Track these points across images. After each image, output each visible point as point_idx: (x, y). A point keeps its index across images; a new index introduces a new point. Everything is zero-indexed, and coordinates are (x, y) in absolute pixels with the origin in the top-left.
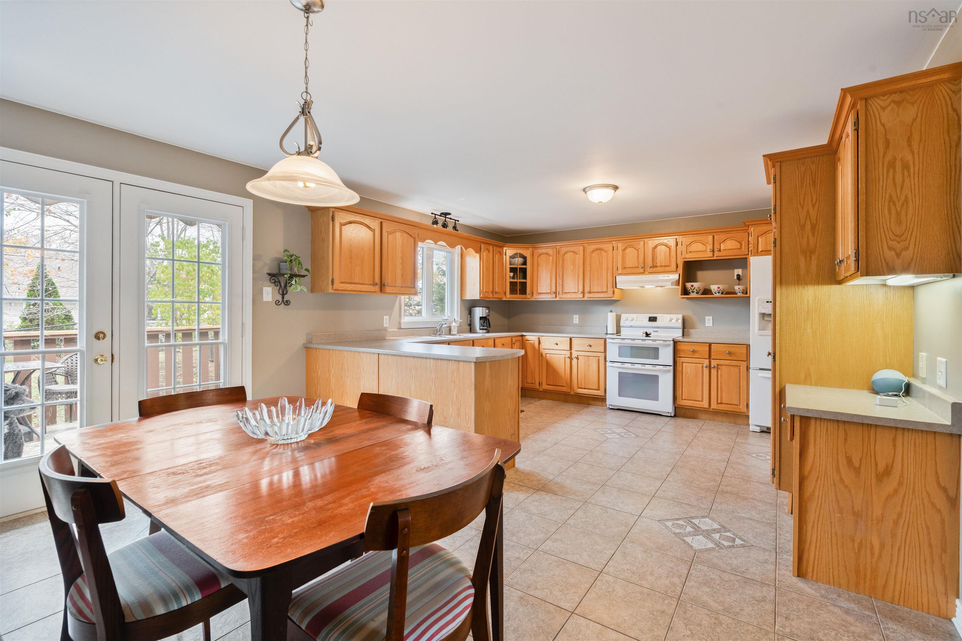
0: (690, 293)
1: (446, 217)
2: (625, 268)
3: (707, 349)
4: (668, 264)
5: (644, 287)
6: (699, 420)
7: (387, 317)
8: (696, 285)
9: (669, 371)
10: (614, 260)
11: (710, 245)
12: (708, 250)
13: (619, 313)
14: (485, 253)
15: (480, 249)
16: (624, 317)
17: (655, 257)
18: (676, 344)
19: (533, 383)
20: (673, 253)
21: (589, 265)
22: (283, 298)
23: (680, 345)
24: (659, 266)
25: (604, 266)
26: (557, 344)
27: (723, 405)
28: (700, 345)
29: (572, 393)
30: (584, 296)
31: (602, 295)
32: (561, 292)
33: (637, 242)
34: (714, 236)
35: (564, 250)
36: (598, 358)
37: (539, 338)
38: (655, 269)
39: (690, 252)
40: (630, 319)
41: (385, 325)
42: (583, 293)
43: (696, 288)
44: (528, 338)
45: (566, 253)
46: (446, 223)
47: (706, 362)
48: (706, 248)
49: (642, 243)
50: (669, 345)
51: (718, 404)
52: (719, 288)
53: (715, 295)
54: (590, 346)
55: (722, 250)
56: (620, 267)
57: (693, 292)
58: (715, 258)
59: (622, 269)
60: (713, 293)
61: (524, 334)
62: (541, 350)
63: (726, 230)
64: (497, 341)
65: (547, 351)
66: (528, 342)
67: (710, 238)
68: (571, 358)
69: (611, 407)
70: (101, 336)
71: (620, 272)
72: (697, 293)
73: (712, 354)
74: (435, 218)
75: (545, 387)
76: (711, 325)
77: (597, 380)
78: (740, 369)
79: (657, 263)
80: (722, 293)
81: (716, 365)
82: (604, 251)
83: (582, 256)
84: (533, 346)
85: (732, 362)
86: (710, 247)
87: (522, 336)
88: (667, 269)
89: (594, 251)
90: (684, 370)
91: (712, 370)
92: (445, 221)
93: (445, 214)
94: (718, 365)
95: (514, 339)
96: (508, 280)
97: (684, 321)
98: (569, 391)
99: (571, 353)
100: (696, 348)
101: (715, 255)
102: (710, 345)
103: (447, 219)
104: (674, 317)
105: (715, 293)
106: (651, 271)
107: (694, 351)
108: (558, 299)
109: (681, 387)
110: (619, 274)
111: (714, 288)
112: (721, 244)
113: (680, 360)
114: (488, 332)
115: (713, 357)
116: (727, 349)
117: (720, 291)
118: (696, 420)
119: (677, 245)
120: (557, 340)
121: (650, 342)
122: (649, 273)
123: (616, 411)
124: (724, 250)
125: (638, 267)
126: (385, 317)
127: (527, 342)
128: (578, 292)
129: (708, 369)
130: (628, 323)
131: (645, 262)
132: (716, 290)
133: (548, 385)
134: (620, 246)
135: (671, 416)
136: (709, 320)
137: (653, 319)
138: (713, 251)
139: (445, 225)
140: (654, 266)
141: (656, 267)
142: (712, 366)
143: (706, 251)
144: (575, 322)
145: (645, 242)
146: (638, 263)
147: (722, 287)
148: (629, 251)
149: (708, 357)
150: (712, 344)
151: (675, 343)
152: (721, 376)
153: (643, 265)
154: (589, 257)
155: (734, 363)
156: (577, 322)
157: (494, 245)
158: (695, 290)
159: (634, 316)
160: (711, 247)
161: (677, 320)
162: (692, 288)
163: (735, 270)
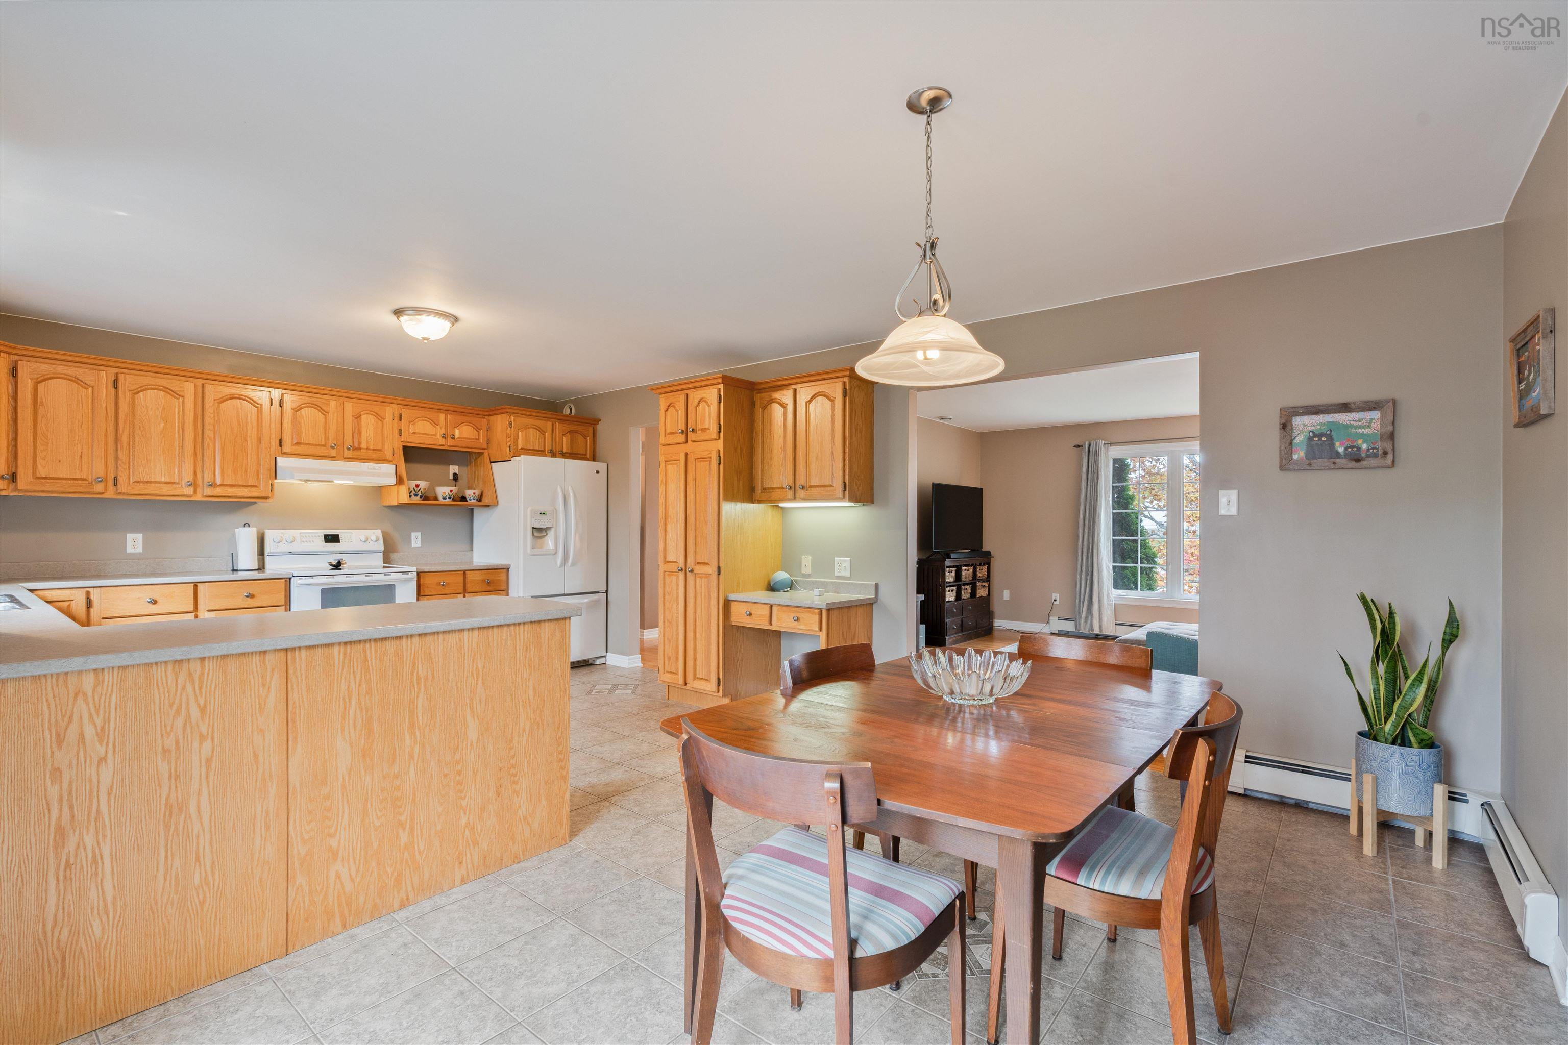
2: (298, 444)
3: (461, 579)
4: (380, 448)
5: (332, 482)
11: (441, 428)
12: (440, 435)
13: (263, 529)
16: (272, 535)
17: (357, 434)
18: (419, 576)
23: (424, 577)
24: (363, 449)
25: (252, 433)
26: (154, 602)
28: (452, 574)
30: (195, 493)
31: (245, 492)
33: (323, 401)
34: (447, 417)
35: (132, 381)
38: (356, 453)
39: (413, 433)
40: (286, 539)
42: (195, 485)
43: (422, 489)
45: (141, 389)
48: (437, 432)
49: (333, 403)
50: (411, 579)
52: (451, 491)
54: (251, 596)
55: (455, 437)
56: (288, 442)
58: (446, 448)
59: (291, 446)
63: (462, 410)
67: (443, 418)
71: (285, 450)
72: (420, 497)
73: (467, 585)
76: (420, 545)
79: (360, 444)
82: (252, 404)
83: (190, 405)
88: (377, 455)
89: (223, 399)
100: (447, 579)
101: (447, 443)
102: (464, 572)
104: (372, 536)
105: (444, 499)
107: (444, 585)
110: (285, 454)
112: (456, 429)
115: (467, 590)
116: (484, 577)
119: (393, 418)
120: (155, 592)
121: (343, 579)
122: (345, 458)
124: (458, 438)
125: (324, 446)
128: (178, 483)
130: (283, 548)
131: (339, 438)
132: (447, 494)
134: (288, 400)
136: (417, 537)
137: (332, 539)
138: (444, 437)
140: (355, 449)
141: (359, 449)
143: (436, 435)
145: (340, 404)
146: (326, 438)
148: (307, 413)
150: (467, 572)
151: (418, 574)
153: (335, 443)
158: (420, 493)
159: (296, 533)
160: (442, 433)
161: (377, 540)
162: (417, 489)
163: (451, 466)
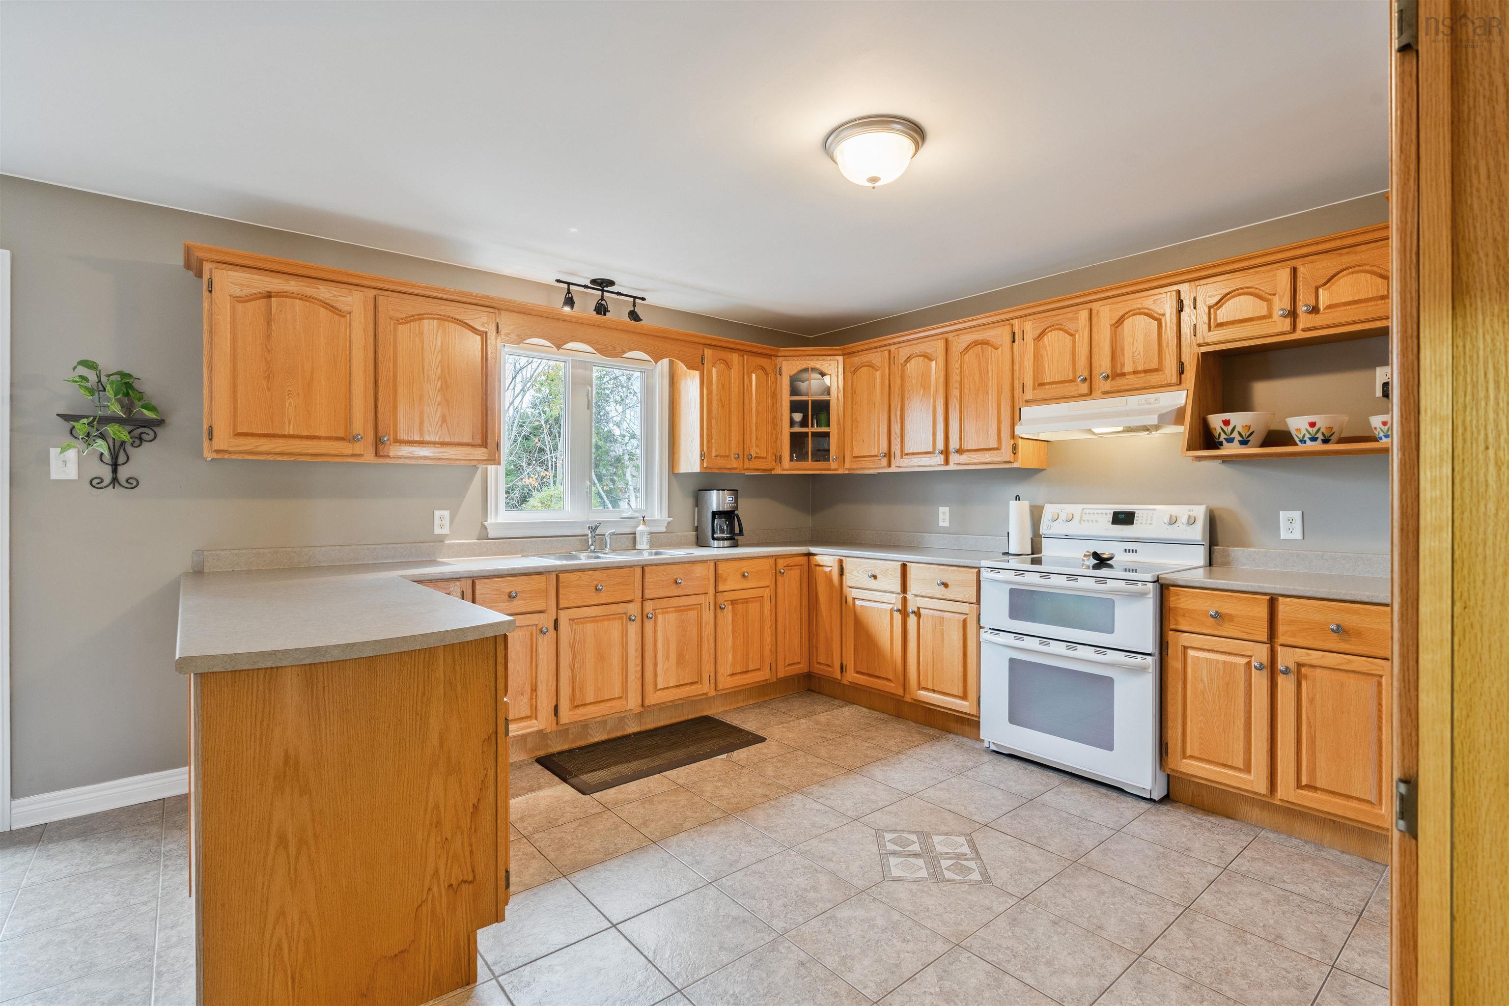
0: (1221, 444)
1: (603, 291)
2: (1042, 385)
3: (1263, 612)
4: (1155, 365)
5: (1092, 431)
6: (1237, 825)
7: (446, 514)
8: (1238, 419)
9: (1143, 669)
10: (1016, 367)
11: (1281, 300)
12: (1277, 313)
13: (1039, 503)
14: (714, 370)
15: (703, 359)
16: (1049, 511)
17: (1119, 350)
18: (1165, 591)
19: (828, 666)
20: (1170, 334)
21: (957, 385)
22: (115, 472)
23: (1177, 595)
24: (1129, 373)
25: (992, 383)
26: (875, 577)
27: (1318, 795)
28: (1240, 598)
29: (908, 699)
30: (947, 462)
31: (987, 457)
32: (898, 453)
33: (1070, 315)
34: (1294, 270)
35: (904, 352)
36: (964, 617)
37: (841, 561)
38: (1120, 383)
39: (1221, 325)
40: (1063, 517)
41: (437, 531)
42: (946, 453)
43: (1239, 428)
44: (819, 559)
45: (909, 359)
46: (603, 302)
47: (1261, 653)
48: (1270, 308)
49: (1084, 315)
50: (1143, 595)
51: (1299, 786)
52: (1312, 425)
53: (1301, 448)
54: (946, 585)
55: (1321, 307)
56: (1029, 382)
57: (1230, 440)
58: (1299, 335)
59: (1034, 389)
60: (1297, 440)
61: (813, 550)
62: (847, 590)
63: (1338, 243)
64: (721, 567)
65: (855, 593)
66: (821, 568)
67: (1283, 276)
68: (904, 612)
69: (993, 747)
71: (1029, 395)
72: (1244, 442)
73: (1281, 628)
74: (569, 292)
75: (851, 676)
76: (1297, 535)
77: (961, 674)
78: (1380, 684)
79: (1123, 365)
80: (1326, 441)
81: (1292, 666)
82: (992, 346)
83: (942, 364)
84: (828, 577)
85: (1350, 662)
86: (1282, 303)
87: (809, 555)
88: (1154, 379)
89: (967, 349)
90: (1189, 670)
91: (1281, 680)
92: (602, 299)
93: (603, 284)
94: (1300, 665)
95: (781, 563)
96: (786, 431)
97: (1213, 524)
98: (900, 692)
99: (905, 600)
100: (1228, 607)
101: (1301, 325)
102: (1272, 602)
103: (605, 294)
104: (1182, 511)
105: (1303, 441)
106: (1108, 389)
107: (1218, 616)
108: (893, 469)
109: (1180, 721)
110: (1029, 402)
111: (1298, 425)
112: (1321, 291)
113: (1178, 641)
114: (736, 545)
115: (1281, 639)
116: (1333, 616)
117: (1320, 436)
118: (1228, 822)
119: (1180, 309)
120: (877, 567)
122: (1104, 393)
123: (1006, 760)
124: (1329, 307)
125: (1073, 381)
126: (438, 513)
127: (818, 567)
128: (933, 452)
129: (1265, 674)
130: (1058, 528)
131: (1094, 365)
132: (1305, 431)
133: (858, 672)
134: (1030, 328)
135: (1151, 800)
136: (1291, 521)
137: (1124, 518)
138: (1293, 314)
139: (601, 309)
140: (1116, 374)
141: (1123, 375)
142: (1281, 666)
143: (1269, 316)
144: (941, 524)
145: (1094, 312)
146: (1075, 369)
147: (1322, 421)
148: (1053, 339)
149: (1264, 638)
150: (1280, 599)
151: (1164, 588)
152: (1312, 701)
153: (1086, 374)
154: (957, 366)
155: (1359, 663)
156: (946, 524)
157: (742, 352)
158: (1235, 435)
159: (1075, 509)
160: (1286, 304)
161: (1191, 521)
162: (1228, 429)
163: (1378, 369)
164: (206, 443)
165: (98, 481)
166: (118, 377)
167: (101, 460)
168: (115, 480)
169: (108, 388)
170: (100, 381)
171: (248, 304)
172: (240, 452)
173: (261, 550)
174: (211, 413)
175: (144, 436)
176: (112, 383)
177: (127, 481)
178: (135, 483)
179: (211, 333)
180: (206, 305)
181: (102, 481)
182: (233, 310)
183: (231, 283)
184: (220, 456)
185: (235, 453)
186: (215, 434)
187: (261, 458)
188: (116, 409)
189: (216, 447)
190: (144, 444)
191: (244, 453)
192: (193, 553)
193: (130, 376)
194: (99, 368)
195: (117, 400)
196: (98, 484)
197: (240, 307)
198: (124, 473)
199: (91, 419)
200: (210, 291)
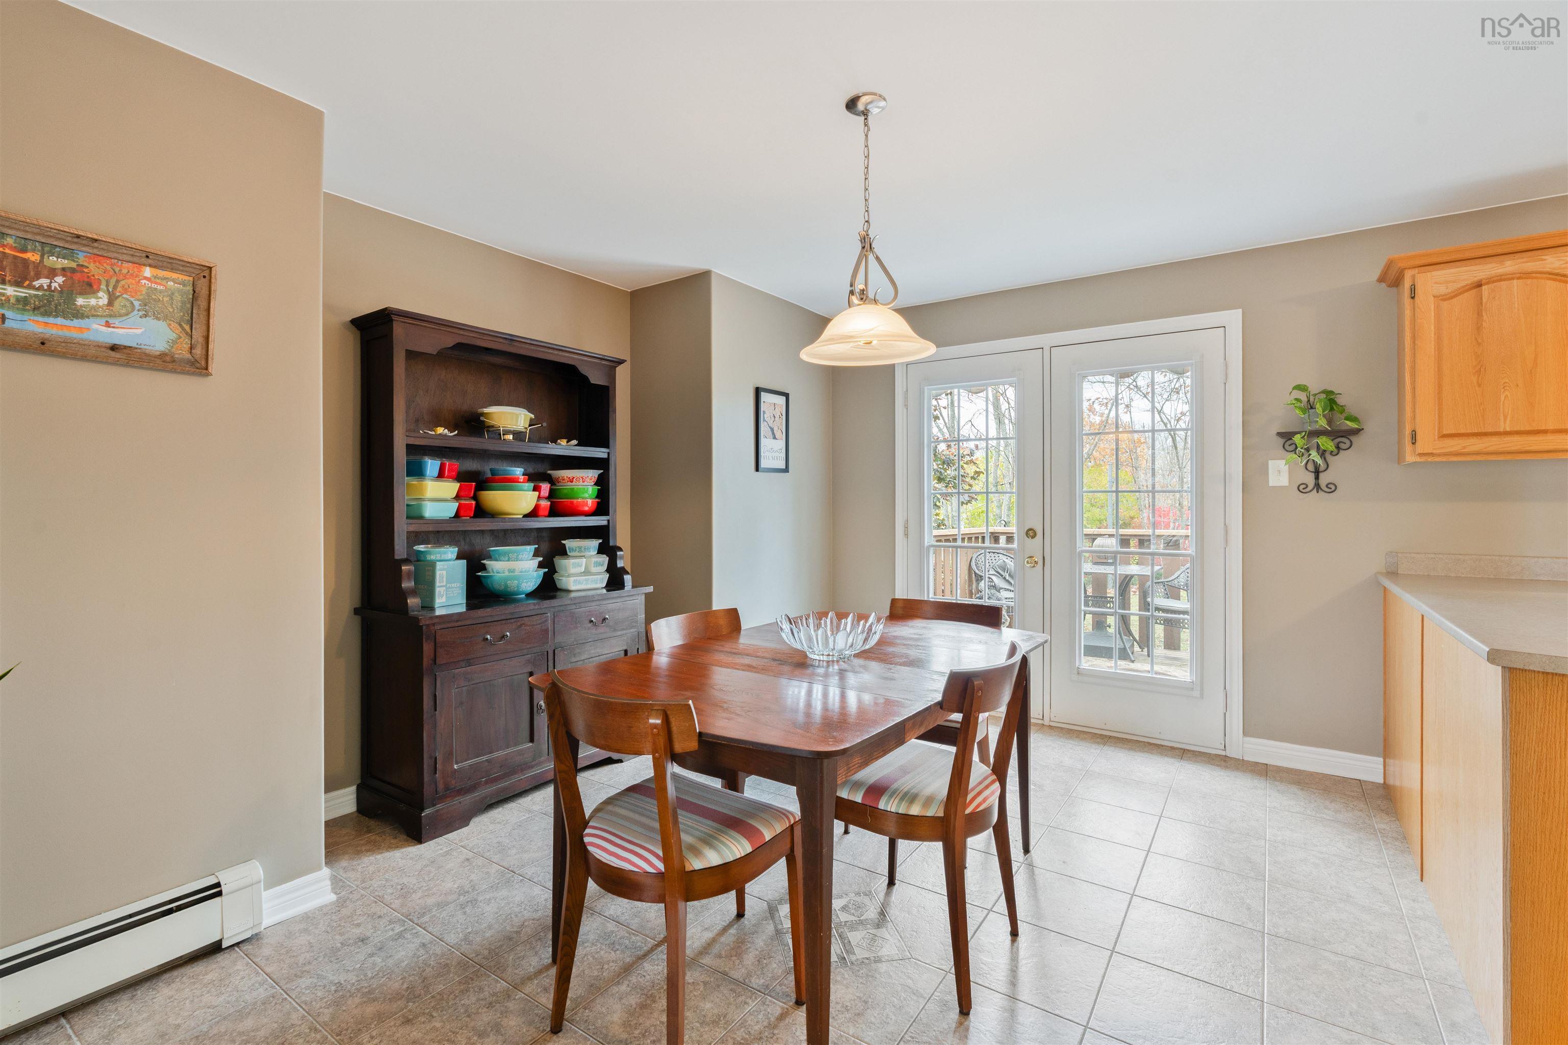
22: (1317, 478)
70: (1031, 533)
164: (1408, 447)
165: (1304, 486)
166: (1323, 396)
167: (1307, 469)
168: (1317, 486)
169: (1318, 406)
170: (1309, 401)
171: (1455, 300)
172: (1445, 454)
173: (1460, 557)
174: (1414, 418)
175: (1341, 445)
176: (1320, 401)
177: (1327, 486)
178: (1333, 488)
179: (1414, 338)
180: (1408, 313)
181: (1307, 486)
182: (1438, 308)
183: (1436, 283)
184: (1423, 459)
185: (1439, 455)
186: (1418, 438)
187: (1468, 458)
188: (1322, 423)
189: (1419, 451)
190: (1341, 452)
191: (1448, 455)
192: (1387, 554)
193: (1332, 392)
194: (1309, 390)
195: (1324, 416)
196: (1304, 489)
197: (1445, 305)
198: (1324, 479)
199: (1304, 434)
200: (1413, 298)
